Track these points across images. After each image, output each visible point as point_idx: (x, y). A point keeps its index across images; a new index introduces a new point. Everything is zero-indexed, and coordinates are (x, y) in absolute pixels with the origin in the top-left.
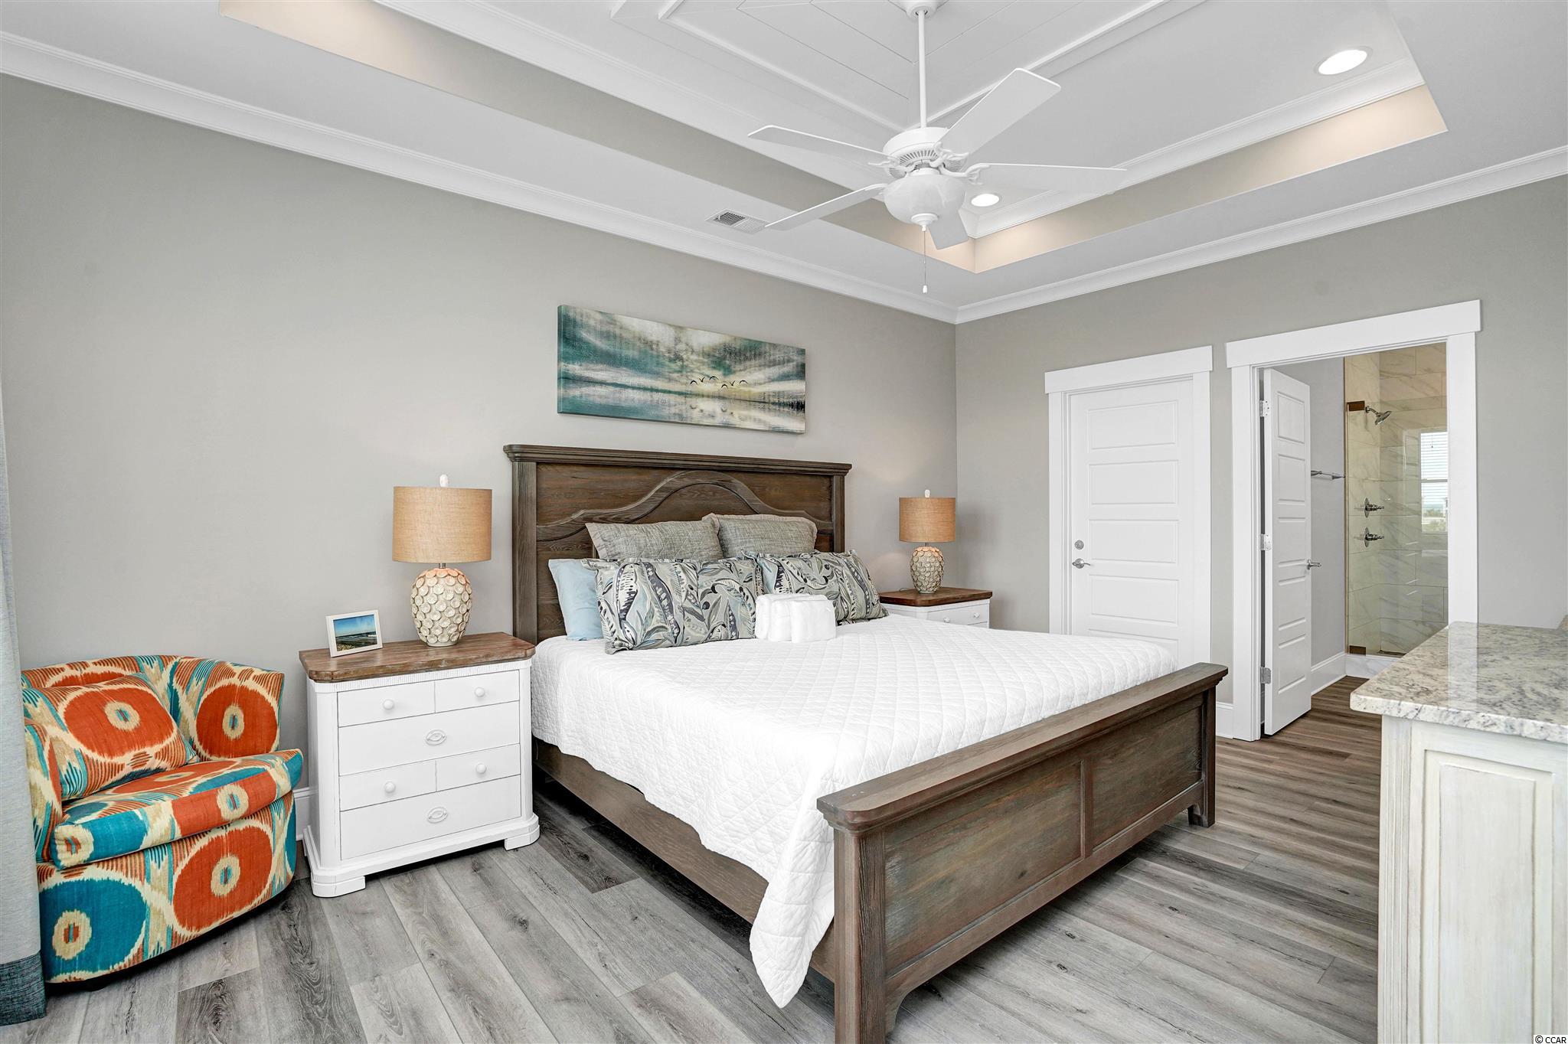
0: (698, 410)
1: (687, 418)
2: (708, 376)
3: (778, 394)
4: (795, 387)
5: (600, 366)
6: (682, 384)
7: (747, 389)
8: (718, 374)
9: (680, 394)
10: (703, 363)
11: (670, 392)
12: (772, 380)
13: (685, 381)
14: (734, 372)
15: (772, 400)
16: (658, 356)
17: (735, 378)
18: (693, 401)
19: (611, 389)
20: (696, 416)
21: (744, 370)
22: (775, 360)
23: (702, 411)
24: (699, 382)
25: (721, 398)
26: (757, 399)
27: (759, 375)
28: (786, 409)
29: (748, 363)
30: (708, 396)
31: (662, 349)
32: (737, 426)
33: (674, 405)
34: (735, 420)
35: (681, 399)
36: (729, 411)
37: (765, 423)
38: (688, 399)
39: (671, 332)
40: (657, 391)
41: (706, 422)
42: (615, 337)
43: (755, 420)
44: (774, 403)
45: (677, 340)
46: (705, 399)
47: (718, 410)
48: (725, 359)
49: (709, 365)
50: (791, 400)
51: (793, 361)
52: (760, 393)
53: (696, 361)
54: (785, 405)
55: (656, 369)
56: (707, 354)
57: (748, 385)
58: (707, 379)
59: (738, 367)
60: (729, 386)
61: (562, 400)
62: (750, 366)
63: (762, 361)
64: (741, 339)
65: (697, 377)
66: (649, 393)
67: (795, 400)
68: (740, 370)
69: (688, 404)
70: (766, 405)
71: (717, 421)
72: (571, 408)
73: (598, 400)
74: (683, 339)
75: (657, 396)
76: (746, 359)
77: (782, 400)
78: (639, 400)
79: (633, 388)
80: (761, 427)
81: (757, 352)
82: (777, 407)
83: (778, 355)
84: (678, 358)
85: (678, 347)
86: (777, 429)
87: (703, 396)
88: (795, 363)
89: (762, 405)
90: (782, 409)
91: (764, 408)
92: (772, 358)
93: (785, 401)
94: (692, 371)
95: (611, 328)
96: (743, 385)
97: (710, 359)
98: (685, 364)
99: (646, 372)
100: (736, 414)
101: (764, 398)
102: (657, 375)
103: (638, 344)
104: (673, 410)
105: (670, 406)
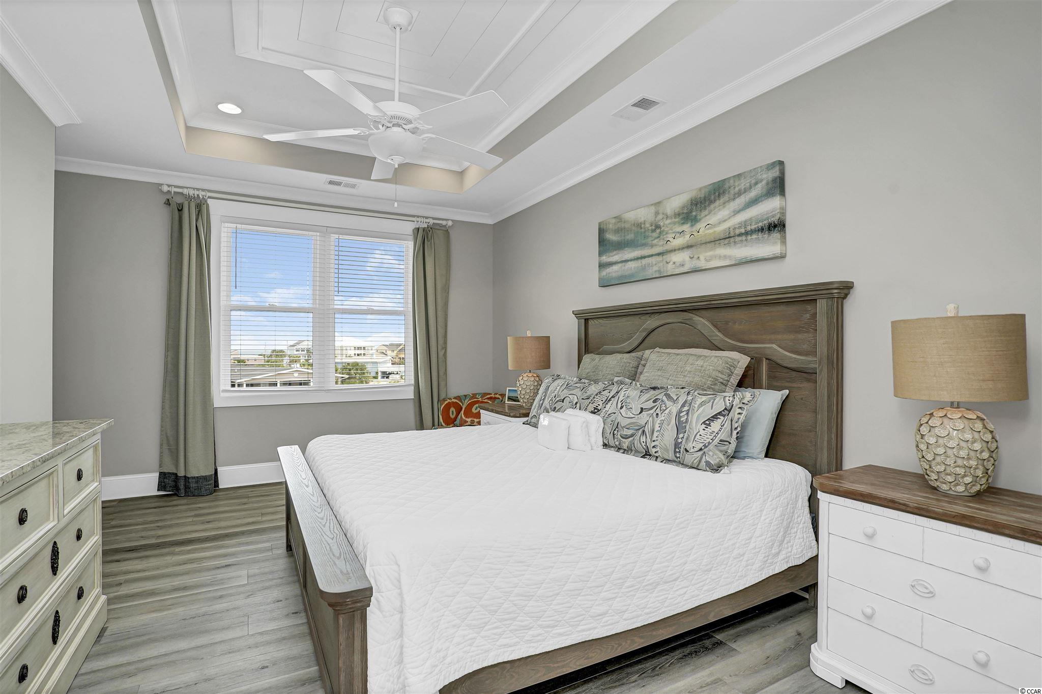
0: (671, 263)
1: (664, 272)
2: (678, 232)
3: (745, 223)
4: (770, 207)
5: (615, 252)
6: (660, 246)
7: (711, 231)
8: (686, 227)
9: (659, 254)
10: (674, 223)
11: (652, 256)
12: (737, 212)
13: (662, 243)
14: (700, 219)
15: (737, 232)
16: (645, 232)
17: (701, 225)
18: (667, 257)
19: (620, 265)
20: (670, 269)
21: (709, 213)
22: (740, 190)
23: (674, 263)
24: (671, 240)
25: (689, 247)
26: (722, 236)
27: (724, 213)
28: (754, 236)
29: (712, 206)
30: (679, 249)
31: (648, 225)
32: (704, 268)
33: (654, 265)
34: (702, 264)
35: (659, 258)
36: (696, 257)
37: (730, 257)
38: (664, 257)
39: (653, 209)
40: (644, 257)
41: (677, 271)
42: (622, 229)
43: (720, 257)
44: (740, 235)
45: (657, 213)
46: (677, 252)
47: (687, 258)
48: (691, 212)
49: (679, 223)
50: (760, 224)
51: (761, 181)
52: (725, 230)
53: (670, 224)
54: (752, 232)
55: (643, 242)
56: (677, 215)
57: (714, 226)
58: (678, 235)
59: (704, 213)
60: (696, 234)
61: (600, 280)
62: (715, 208)
63: (726, 198)
64: (705, 187)
65: (670, 237)
66: (640, 261)
67: (766, 222)
68: (706, 216)
69: (665, 261)
70: (732, 240)
71: (685, 269)
72: (605, 284)
73: (614, 275)
74: (661, 211)
75: (645, 261)
76: (711, 202)
77: (749, 228)
78: (634, 268)
79: (631, 260)
80: (727, 263)
81: (721, 191)
82: (744, 238)
83: (743, 184)
84: (658, 227)
85: (658, 218)
86: (744, 260)
87: (675, 250)
88: (764, 182)
89: (726, 241)
90: (749, 237)
91: (729, 243)
92: (737, 189)
93: (753, 227)
94: (667, 233)
95: (619, 225)
96: (708, 229)
97: (681, 217)
98: (662, 229)
99: (638, 246)
100: (702, 258)
101: (730, 233)
102: (644, 245)
103: (633, 228)
104: (655, 268)
105: (652, 266)
